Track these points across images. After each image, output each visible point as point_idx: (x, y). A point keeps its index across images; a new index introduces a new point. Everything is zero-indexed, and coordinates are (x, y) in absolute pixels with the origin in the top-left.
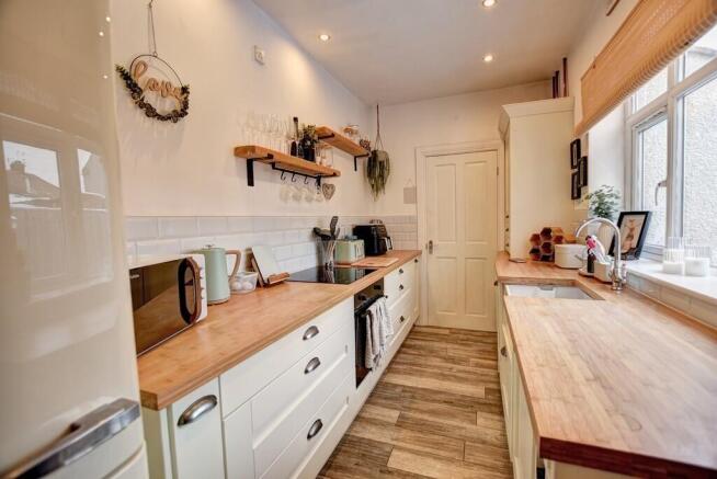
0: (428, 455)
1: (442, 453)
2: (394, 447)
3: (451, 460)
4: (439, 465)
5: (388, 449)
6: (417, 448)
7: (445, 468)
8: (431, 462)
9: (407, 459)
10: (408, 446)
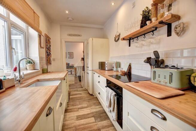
0: (86, 124)
1: (82, 126)
2: (95, 122)
3: (79, 125)
4: (82, 123)
5: (97, 121)
6: (90, 125)
7: (80, 123)
8: (85, 123)
9: (90, 121)
10: (92, 124)
